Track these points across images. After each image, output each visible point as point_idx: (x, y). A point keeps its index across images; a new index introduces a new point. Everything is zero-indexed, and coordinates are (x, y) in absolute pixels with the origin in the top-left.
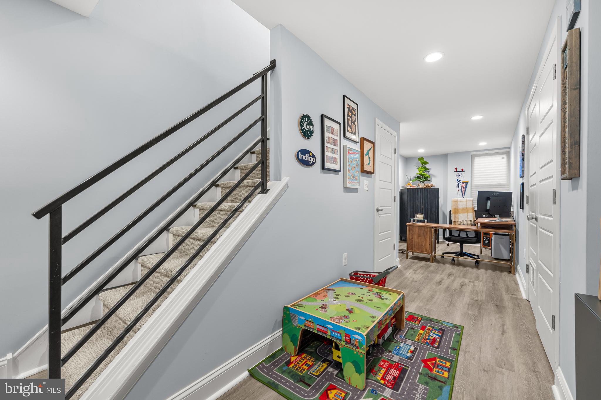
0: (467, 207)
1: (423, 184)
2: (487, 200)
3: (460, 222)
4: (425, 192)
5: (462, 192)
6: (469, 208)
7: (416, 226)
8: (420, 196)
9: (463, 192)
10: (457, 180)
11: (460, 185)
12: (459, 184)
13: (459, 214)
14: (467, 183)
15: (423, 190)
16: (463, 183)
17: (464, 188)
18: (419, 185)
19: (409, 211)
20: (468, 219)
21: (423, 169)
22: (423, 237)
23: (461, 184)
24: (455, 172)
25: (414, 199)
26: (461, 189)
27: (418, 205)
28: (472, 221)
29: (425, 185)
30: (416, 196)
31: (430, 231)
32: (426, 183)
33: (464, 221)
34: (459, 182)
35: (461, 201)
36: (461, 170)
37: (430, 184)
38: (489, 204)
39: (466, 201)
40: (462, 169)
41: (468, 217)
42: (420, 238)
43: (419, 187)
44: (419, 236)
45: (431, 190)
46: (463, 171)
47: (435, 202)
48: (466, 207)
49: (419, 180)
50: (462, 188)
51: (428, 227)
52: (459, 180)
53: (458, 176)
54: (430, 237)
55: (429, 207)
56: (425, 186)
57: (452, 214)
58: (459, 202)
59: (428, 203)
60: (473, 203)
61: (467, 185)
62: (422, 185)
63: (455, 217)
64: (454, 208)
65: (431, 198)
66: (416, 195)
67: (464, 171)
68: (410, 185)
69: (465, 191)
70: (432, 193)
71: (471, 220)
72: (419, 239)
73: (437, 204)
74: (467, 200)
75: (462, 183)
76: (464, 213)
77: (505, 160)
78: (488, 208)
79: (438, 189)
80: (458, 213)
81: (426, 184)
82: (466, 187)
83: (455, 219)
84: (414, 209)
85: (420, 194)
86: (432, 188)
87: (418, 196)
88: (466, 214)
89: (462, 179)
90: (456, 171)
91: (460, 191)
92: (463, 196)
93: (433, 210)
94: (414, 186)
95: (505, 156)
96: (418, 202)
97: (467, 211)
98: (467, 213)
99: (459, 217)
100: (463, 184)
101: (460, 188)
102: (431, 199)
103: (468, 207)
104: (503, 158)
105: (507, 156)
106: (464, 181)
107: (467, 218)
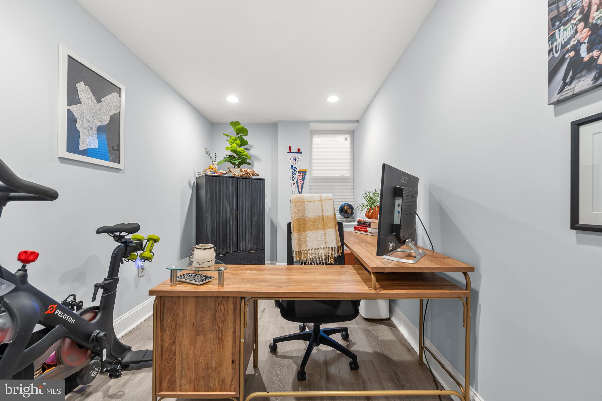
0: (323, 216)
1: (239, 170)
2: (395, 197)
3: (310, 252)
4: (241, 184)
5: (298, 186)
6: (327, 217)
7: (188, 297)
8: (232, 191)
9: (300, 186)
10: (292, 166)
11: (295, 176)
12: (294, 174)
13: (307, 232)
14: (304, 172)
15: (237, 179)
16: (300, 172)
17: (301, 180)
18: (230, 171)
19: (210, 223)
20: (326, 243)
21: (238, 142)
22: (211, 336)
23: (297, 174)
24: (288, 153)
25: (220, 197)
26: (297, 182)
27: (228, 209)
28: (335, 248)
29: (242, 172)
30: (223, 191)
31: (235, 310)
32: (243, 167)
33: (318, 249)
34: (295, 170)
35: (310, 201)
36: (296, 151)
37: (250, 170)
38: (400, 209)
39: (321, 200)
40: (299, 150)
41: (325, 239)
42: (201, 338)
43: (229, 175)
44: (198, 334)
45: (252, 182)
46: (299, 153)
47: (258, 205)
48: (321, 214)
49: (231, 163)
50: (299, 181)
51: (228, 297)
52: (295, 168)
53: (292, 161)
54: (234, 332)
55: (249, 214)
56: (242, 174)
57: (292, 232)
58: (306, 203)
59: (247, 206)
60: (334, 204)
61: (305, 175)
62: (236, 172)
63: (299, 240)
64: (296, 218)
65: (252, 196)
66: (225, 190)
67: (301, 153)
68: (213, 169)
69: (303, 185)
70: (253, 186)
71: (333, 246)
72: (198, 345)
73: (261, 207)
74: (323, 198)
75: (298, 172)
76: (317, 228)
77: (348, 142)
78: (397, 220)
79: (264, 180)
80: (305, 230)
81: (243, 170)
82: (303, 179)
83: (300, 245)
84: (221, 219)
85: (231, 188)
86: (253, 177)
87: (228, 192)
88: (321, 232)
89: (300, 167)
90: (290, 152)
91: (295, 185)
92: (300, 192)
93: (255, 218)
94: (222, 172)
95: (347, 136)
96: (228, 204)
97: (324, 225)
98: (324, 229)
99: (308, 239)
100: (300, 175)
101: (295, 180)
102: (252, 199)
103: (325, 214)
104: (346, 139)
105: (351, 137)
106: (300, 169)
107: (324, 243)
